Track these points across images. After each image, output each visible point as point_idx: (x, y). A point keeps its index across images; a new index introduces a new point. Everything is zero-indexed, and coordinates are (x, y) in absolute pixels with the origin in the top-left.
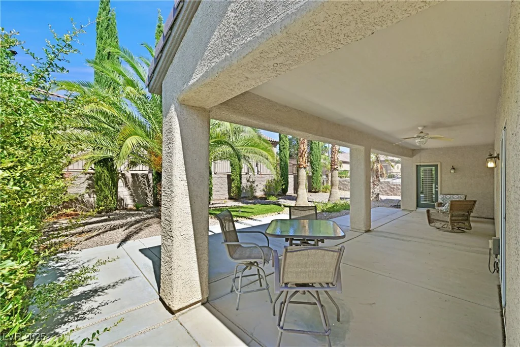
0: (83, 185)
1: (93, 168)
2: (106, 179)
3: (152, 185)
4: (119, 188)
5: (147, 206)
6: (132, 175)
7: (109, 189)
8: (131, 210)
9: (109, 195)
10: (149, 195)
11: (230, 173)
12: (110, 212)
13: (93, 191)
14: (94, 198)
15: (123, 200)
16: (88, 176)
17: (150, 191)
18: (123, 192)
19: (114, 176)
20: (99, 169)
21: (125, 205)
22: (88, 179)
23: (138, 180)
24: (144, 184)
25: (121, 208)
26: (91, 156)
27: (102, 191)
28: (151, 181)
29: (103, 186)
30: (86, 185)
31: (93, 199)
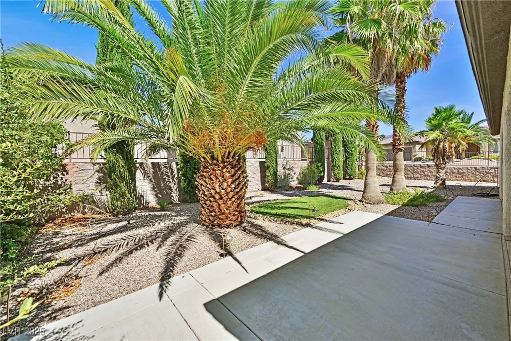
0: (91, 180)
1: (103, 155)
2: (122, 170)
3: (176, 176)
4: (137, 181)
5: (172, 203)
6: (153, 164)
7: (127, 183)
8: (153, 209)
9: (127, 192)
10: (174, 189)
11: (264, 160)
12: (129, 213)
13: (106, 187)
14: (107, 195)
15: (143, 197)
16: (97, 167)
17: (175, 184)
18: (144, 186)
19: (131, 166)
20: (111, 157)
21: (146, 203)
22: (98, 171)
23: (160, 170)
24: (168, 176)
25: (141, 206)
26: (101, 139)
27: (117, 186)
28: (175, 172)
29: (117, 180)
30: (95, 179)
31: (105, 197)
